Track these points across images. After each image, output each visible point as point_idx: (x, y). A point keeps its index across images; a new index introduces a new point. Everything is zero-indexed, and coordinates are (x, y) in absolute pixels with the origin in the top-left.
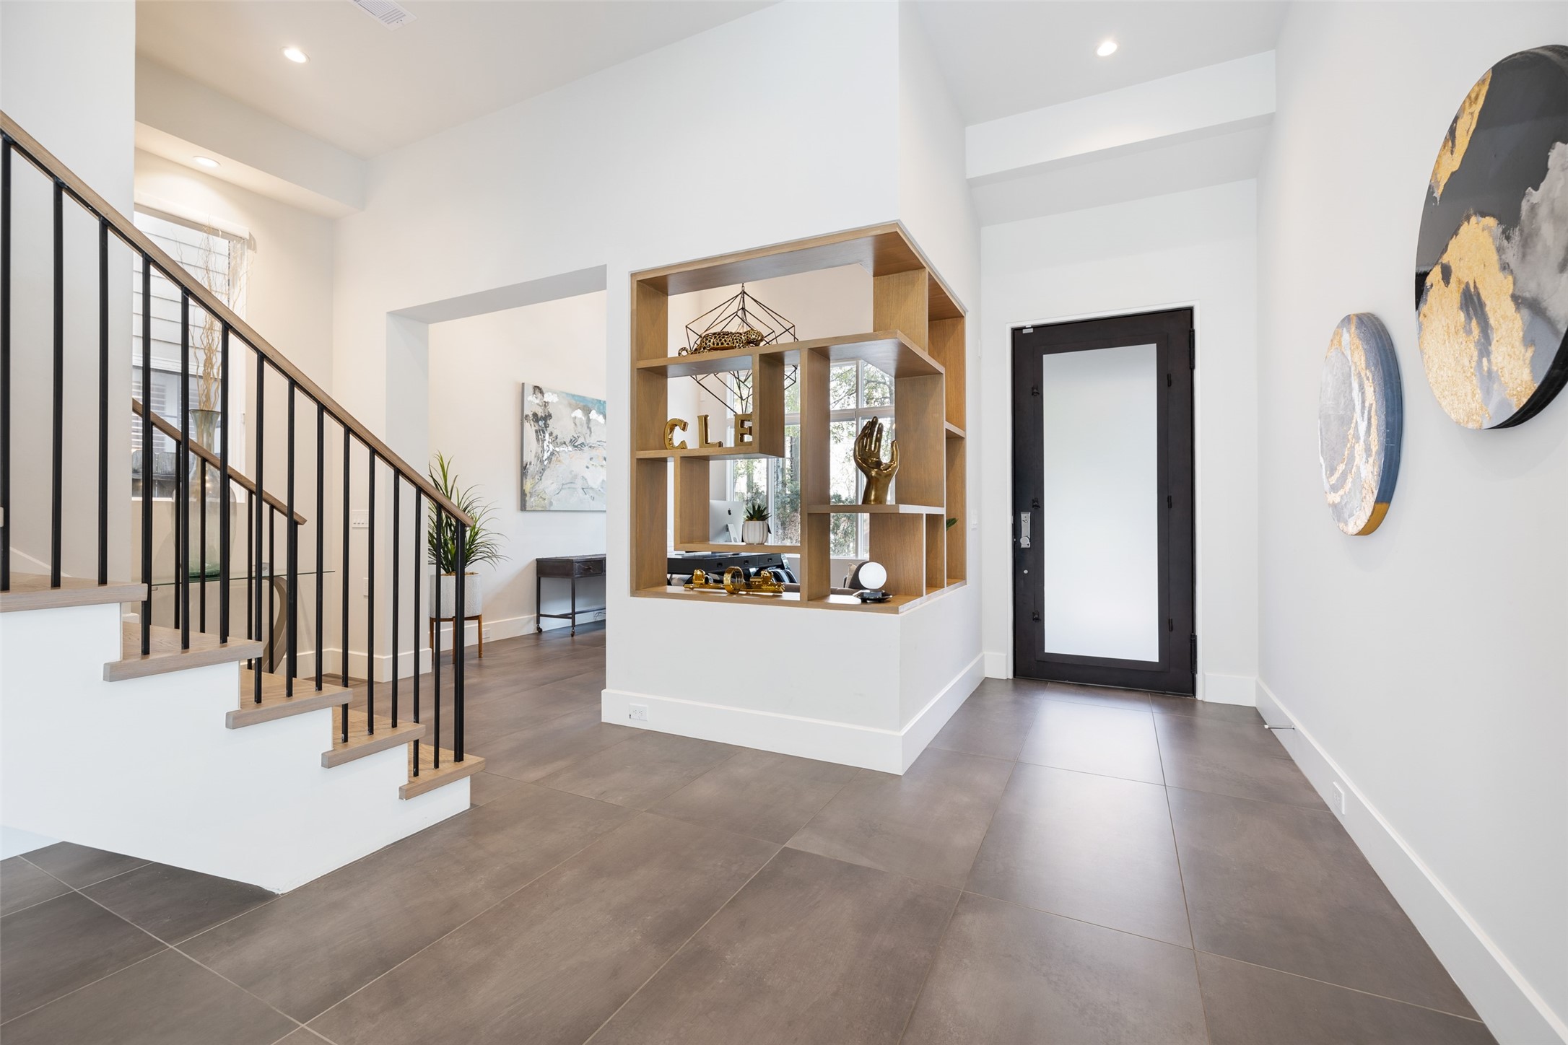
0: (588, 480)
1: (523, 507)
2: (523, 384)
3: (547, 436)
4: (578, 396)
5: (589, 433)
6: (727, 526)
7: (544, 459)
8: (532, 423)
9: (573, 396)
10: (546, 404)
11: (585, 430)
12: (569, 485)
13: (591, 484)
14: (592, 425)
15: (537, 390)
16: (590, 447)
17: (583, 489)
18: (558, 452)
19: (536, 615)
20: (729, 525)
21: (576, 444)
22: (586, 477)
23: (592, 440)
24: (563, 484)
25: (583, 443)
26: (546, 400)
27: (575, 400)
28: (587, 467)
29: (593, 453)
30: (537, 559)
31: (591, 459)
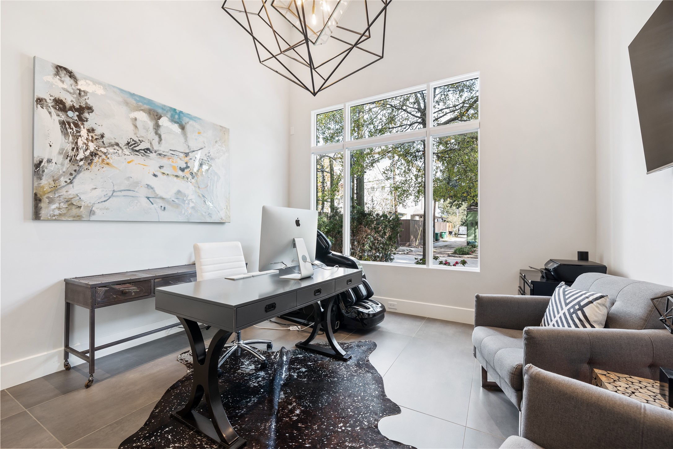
0: (156, 189)
1: (37, 216)
2: (34, 57)
3: (84, 132)
4: (140, 97)
5: (157, 138)
6: (294, 240)
7: (78, 158)
8: (52, 110)
9: (132, 95)
10: (81, 93)
11: (151, 135)
12: (124, 193)
13: (160, 192)
14: (161, 131)
15: (63, 73)
16: (160, 154)
17: (148, 198)
18: (105, 153)
19: (63, 348)
20: (296, 239)
21: (137, 148)
22: (153, 186)
23: (163, 148)
24: (114, 191)
25: (148, 149)
26: (79, 87)
27: (136, 100)
28: (155, 175)
29: (164, 161)
30: (65, 280)
31: (161, 167)
